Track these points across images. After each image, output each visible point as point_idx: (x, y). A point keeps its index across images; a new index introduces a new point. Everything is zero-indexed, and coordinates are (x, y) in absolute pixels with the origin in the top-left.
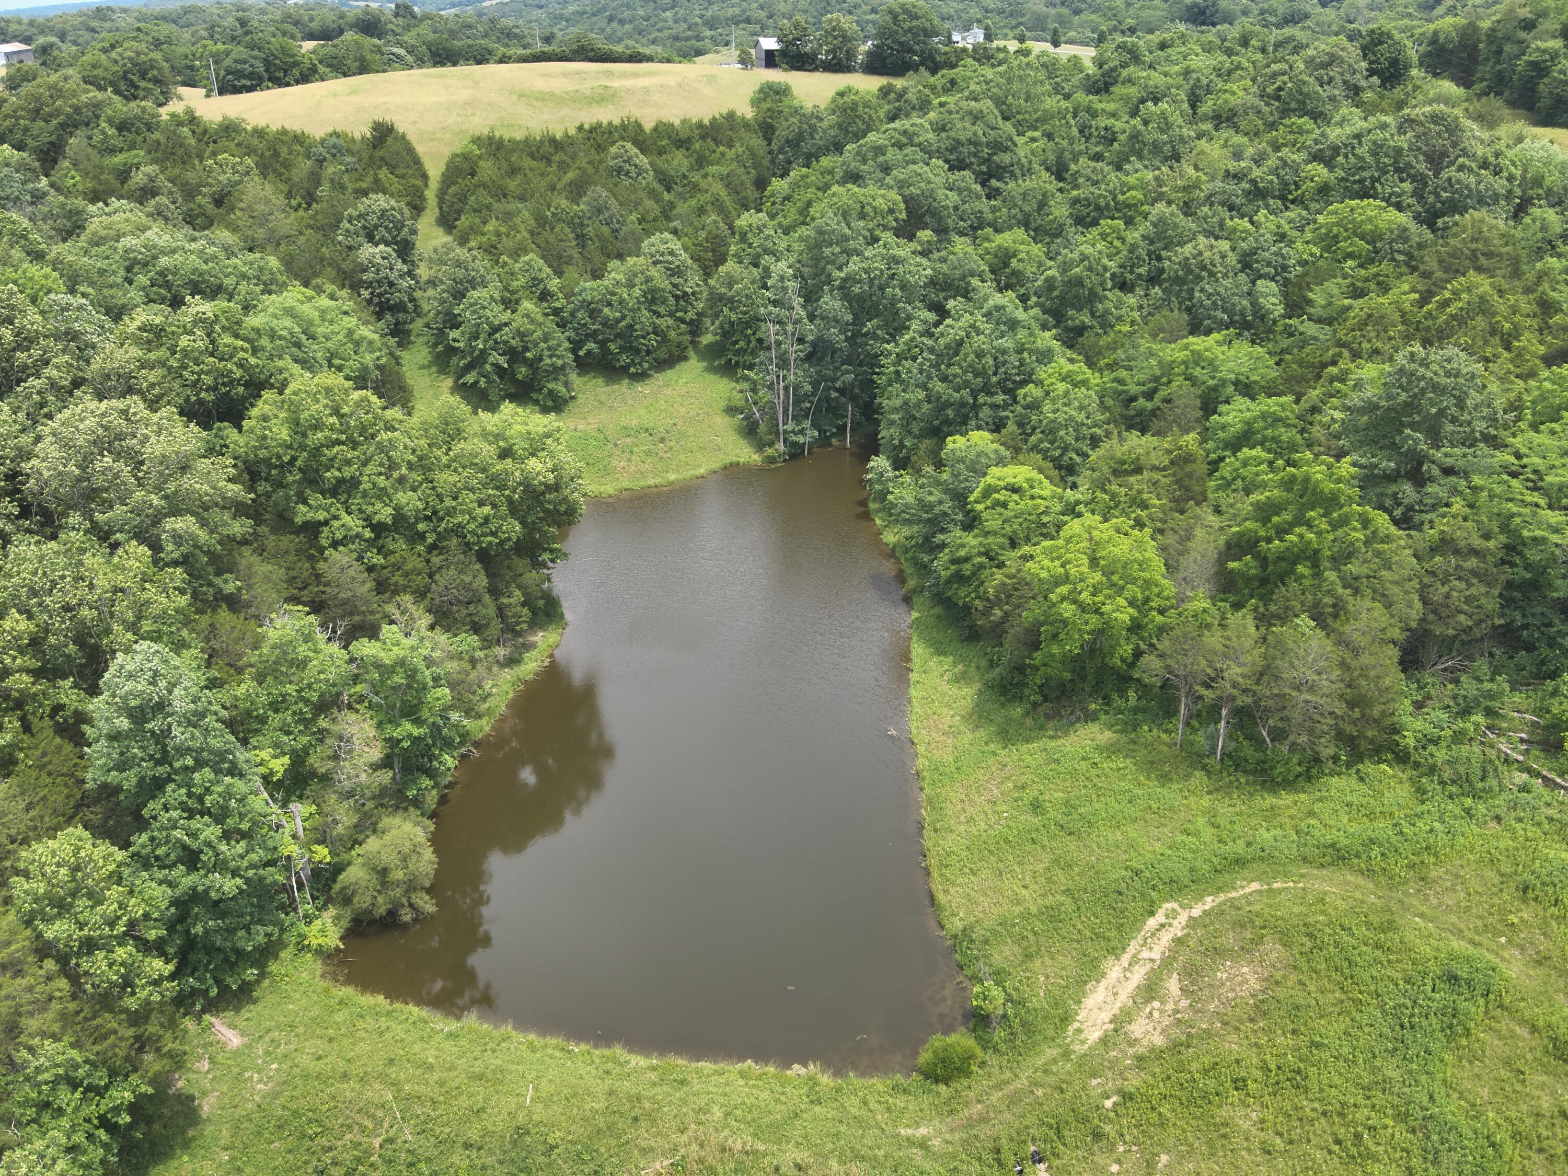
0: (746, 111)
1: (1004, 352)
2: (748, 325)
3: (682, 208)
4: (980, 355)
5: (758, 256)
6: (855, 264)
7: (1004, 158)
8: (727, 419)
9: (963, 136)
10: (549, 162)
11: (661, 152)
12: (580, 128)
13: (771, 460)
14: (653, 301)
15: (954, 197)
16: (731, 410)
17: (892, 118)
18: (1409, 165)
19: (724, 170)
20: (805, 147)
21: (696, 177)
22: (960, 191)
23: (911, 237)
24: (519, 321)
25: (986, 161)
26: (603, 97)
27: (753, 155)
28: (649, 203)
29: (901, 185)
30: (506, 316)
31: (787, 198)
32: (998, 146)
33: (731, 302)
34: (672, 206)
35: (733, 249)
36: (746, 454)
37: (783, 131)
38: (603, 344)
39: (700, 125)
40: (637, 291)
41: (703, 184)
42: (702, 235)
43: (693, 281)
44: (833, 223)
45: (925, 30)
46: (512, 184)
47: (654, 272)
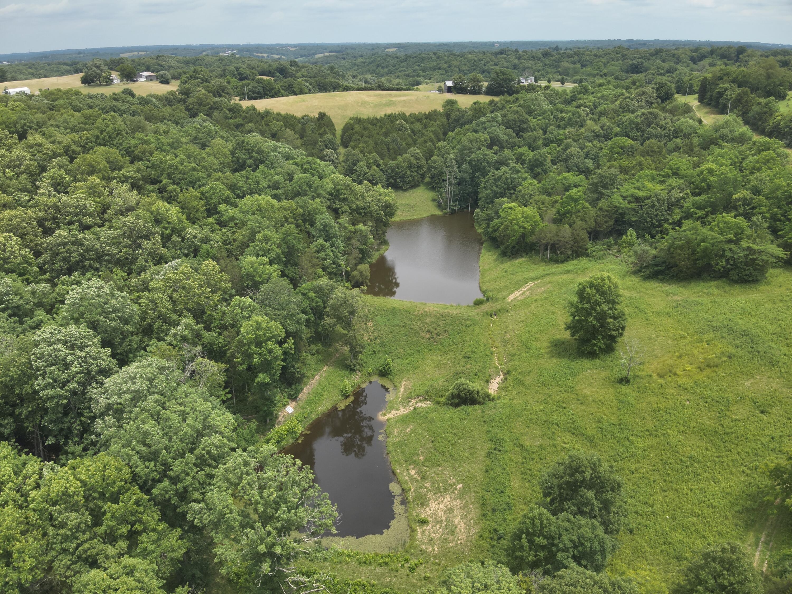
0: (441, 109)
1: (514, 178)
2: (439, 175)
3: (419, 141)
4: (507, 179)
5: (444, 155)
6: (473, 156)
7: (525, 126)
8: (432, 203)
9: (510, 118)
10: (376, 126)
11: (412, 123)
12: (385, 115)
13: (445, 214)
14: (411, 167)
15: (506, 137)
16: (433, 200)
17: (492, 112)
18: (641, 128)
19: (433, 129)
20: (461, 121)
21: (424, 131)
22: (508, 135)
23: (491, 148)
24: (372, 172)
25: (519, 127)
26: (389, 104)
27: (443, 124)
28: (409, 139)
29: (489, 133)
30: (368, 171)
31: (454, 138)
32: (523, 122)
33: (435, 168)
34: (416, 140)
35: (436, 153)
36: (438, 212)
37: (453, 116)
38: (395, 180)
39: (425, 114)
40: (406, 164)
41: (426, 133)
42: (426, 149)
43: (423, 162)
44: (468, 144)
45: (509, 79)
46: (366, 133)
47: (411, 158)
